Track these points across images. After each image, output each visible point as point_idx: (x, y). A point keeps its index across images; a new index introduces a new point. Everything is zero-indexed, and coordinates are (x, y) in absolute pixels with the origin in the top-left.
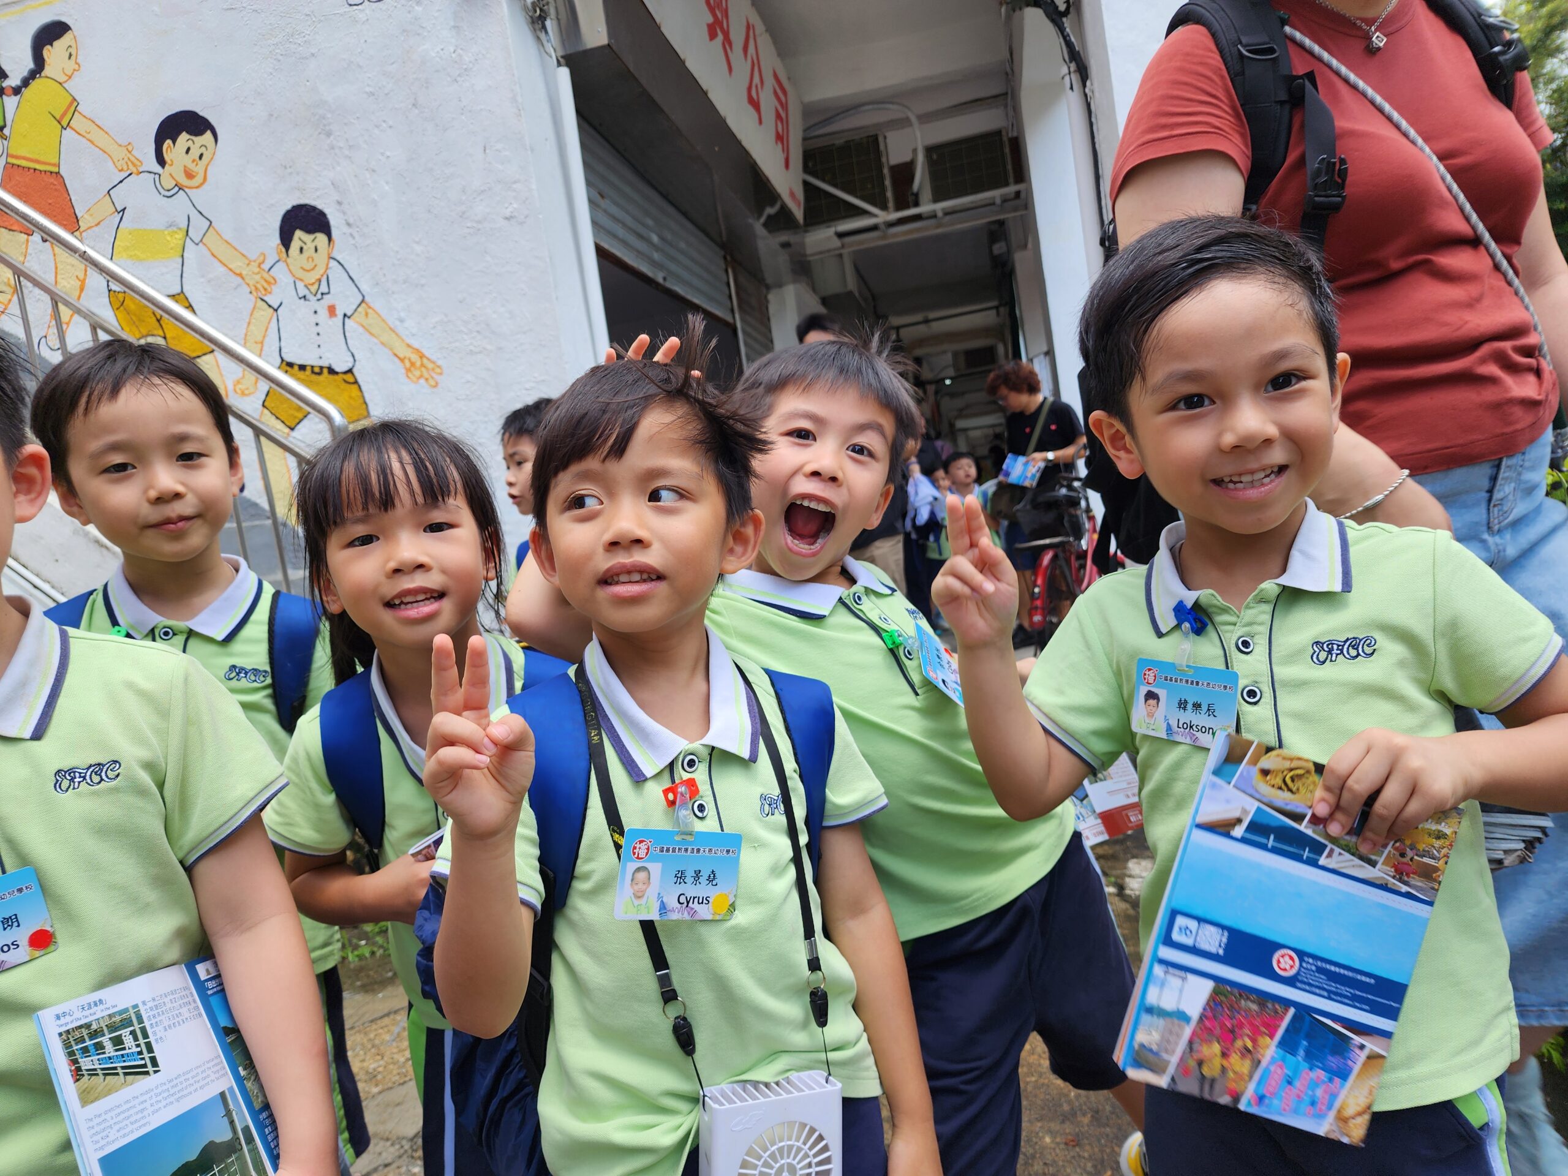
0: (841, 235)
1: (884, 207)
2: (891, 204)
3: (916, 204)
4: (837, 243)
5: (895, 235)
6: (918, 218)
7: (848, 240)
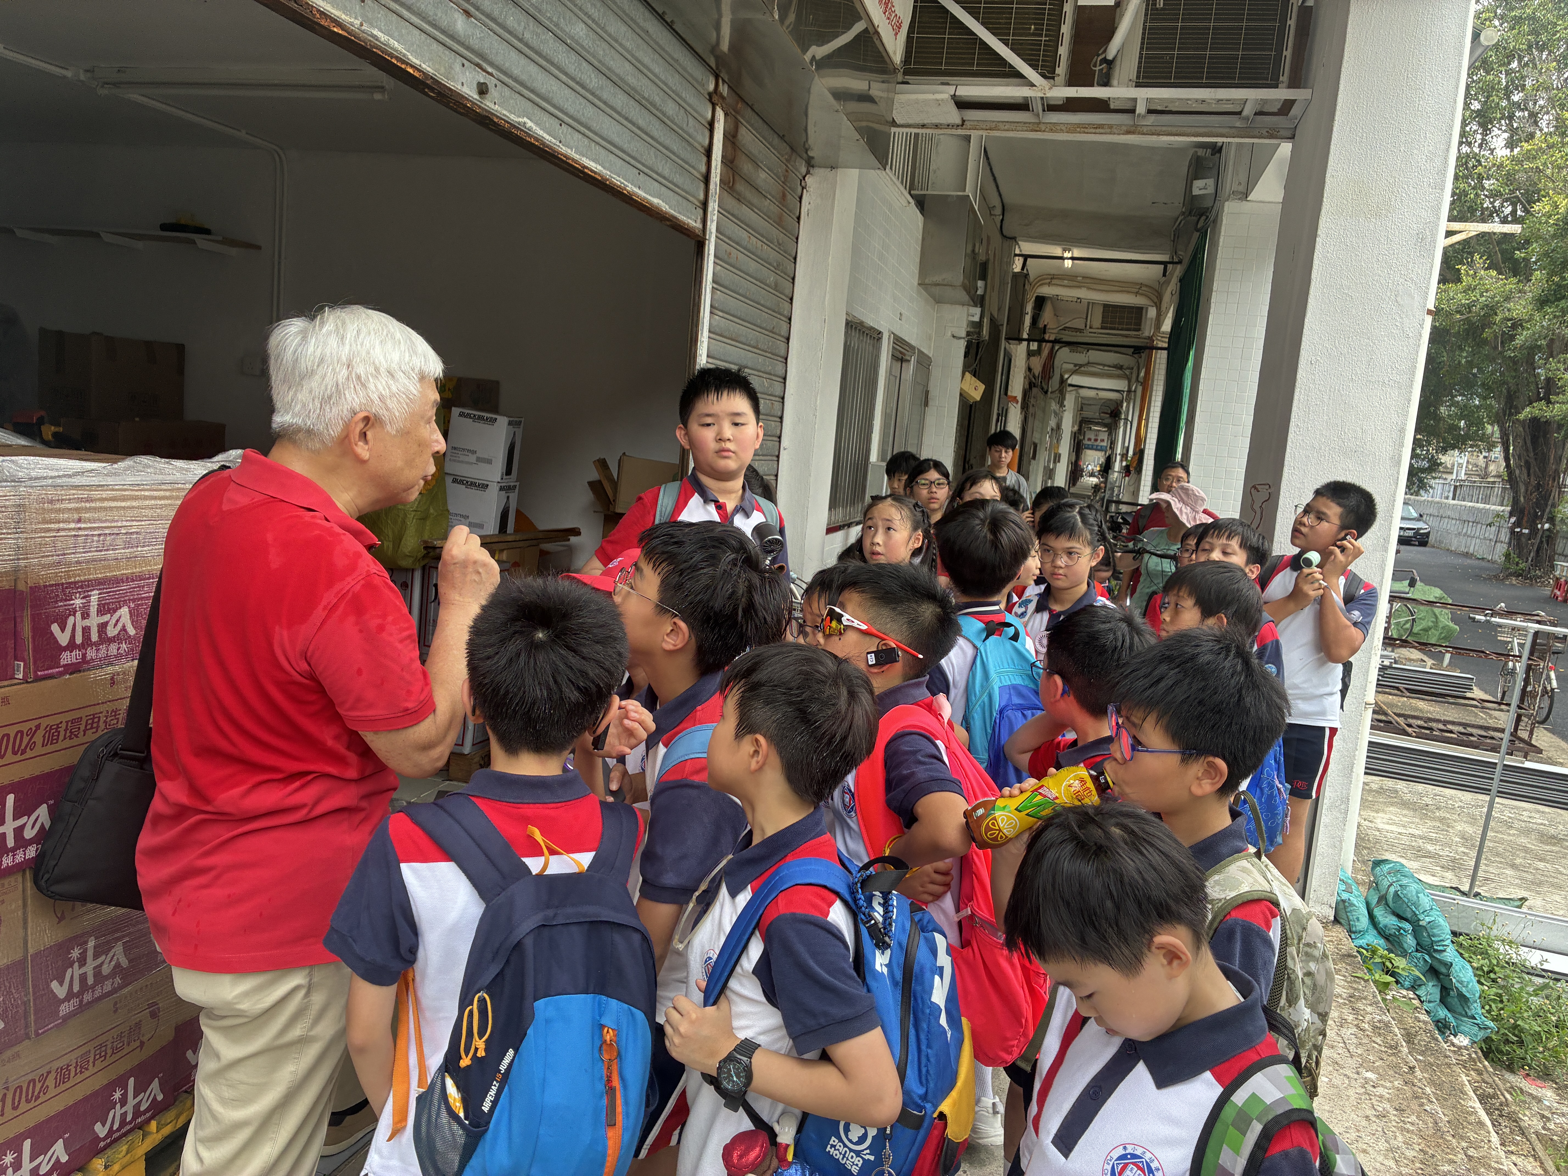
0: (962, 104)
1: (1049, 74)
2: (1061, 70)
3: (1106, 82)
4: (954, 115)
5: (1054, 128)
6: (1100, 106)
7: (973, 115)
